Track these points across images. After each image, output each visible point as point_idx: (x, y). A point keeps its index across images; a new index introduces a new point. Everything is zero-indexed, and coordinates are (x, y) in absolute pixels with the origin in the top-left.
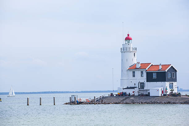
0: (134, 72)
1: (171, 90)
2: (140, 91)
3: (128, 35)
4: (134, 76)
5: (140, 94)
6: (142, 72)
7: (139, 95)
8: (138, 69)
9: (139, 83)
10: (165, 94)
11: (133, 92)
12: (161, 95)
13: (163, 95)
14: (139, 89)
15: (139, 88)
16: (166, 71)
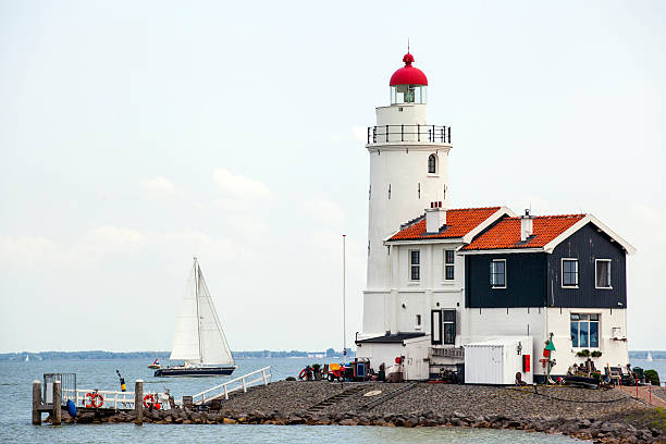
0: (415, 257)
1: (580, 355)
2: (437, 354)
3: (408, 59)
4: (415, 274)
5: (436, 370)
6: (449, 256)
7: (432, 375)
8: (433, 237)
9: (436, 315)
10: (541, 371)
11: (400, 361)
12: (518, 376)
13: (528, 378)
14: (434, 343)
15: (437, 338)
16: (549, 247)
